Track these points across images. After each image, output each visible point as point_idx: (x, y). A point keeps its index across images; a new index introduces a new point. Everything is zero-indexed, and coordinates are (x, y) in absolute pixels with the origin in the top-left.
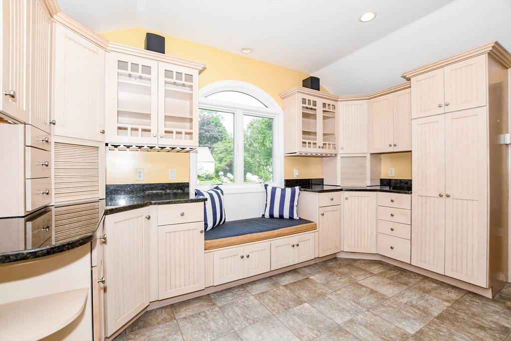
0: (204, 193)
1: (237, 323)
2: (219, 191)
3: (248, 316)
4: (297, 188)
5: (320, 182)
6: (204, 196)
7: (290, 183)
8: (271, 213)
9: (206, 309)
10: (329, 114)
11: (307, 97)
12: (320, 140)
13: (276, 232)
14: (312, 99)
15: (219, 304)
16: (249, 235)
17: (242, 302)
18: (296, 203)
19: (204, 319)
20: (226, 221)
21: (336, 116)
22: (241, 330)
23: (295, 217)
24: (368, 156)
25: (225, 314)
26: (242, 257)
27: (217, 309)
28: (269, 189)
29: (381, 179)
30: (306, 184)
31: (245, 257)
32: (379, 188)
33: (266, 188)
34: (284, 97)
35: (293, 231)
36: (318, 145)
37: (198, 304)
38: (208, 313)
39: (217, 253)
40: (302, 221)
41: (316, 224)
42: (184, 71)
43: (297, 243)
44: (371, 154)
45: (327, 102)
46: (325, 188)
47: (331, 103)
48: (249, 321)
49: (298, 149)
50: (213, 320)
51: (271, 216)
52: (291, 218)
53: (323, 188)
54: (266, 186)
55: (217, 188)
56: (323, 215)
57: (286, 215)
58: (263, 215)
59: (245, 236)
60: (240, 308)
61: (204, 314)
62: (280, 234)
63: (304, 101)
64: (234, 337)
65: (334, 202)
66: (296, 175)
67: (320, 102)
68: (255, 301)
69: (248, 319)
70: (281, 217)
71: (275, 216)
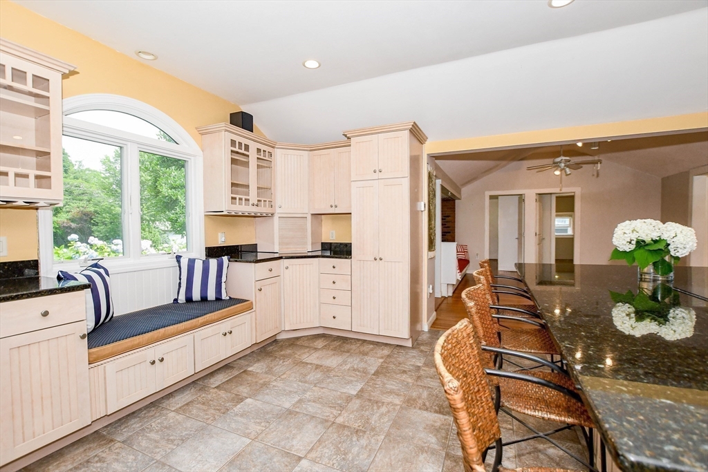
0: (75, 275)
1: (158, 450)
2: (102, 271)
3: (172, 438)
4: (225, 258)
5: (253, 249)
6: (76, 279)
7: (213, 252)
8: (188, 296)
9: (98, 452)
10: (265, 162)
11: (238, 139)
12: (253, 196)
13: (201, 320)
14: (244, 141)
15: (120, 438)
16: (162, 330)
17: (159, 423)
18: (224, 279)
19: (99, 465)
20: (114, 316)
21: (272, 166)
22: (167, 456)
23: (224, 296)
24: (309, 217)
25: (134, 447)
26: (153, 363)
27: (118, 445)
28: (184, 263)
29: (322, 243)
30: (235, 253)
31: (157, 361)
32: (319, 253)
33: (179, 262)
34: (203, 133)
35: (224, 315)
36: (251, 202)
37: (81, 450)
38: (104, 455)
39: (111, 366)
40: (233, 301)
41: (252, 303)
43: (229, 330)
44: (312, 214)
45: (263, 147)
46: (260, 256)
47: (268, 149)
48: (176, 442)
49: (225, 206)
50: (117, 460)
51: (189, 300)
52: (219, 299)
53: (257, 256)
54: (178, 258)
55: (96, 265)
56: (260, 290)
57: (211, 295)
58: (176, 300)
59: (155, 332)
60: (157, 432)
61: (96, 459)
62: (207, 322)
63: (233, 143)
64: (157, 467)
65: (274, 273)
66: (221, 240)
67: (253, 146)
68: (177, 417)
69: (172, 441)
70: (204, 299)
71: (194, 299)
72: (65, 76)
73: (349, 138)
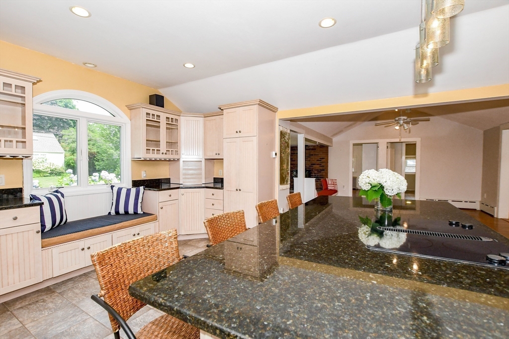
0: (40, 198)
1: (75, 298)
2: (59, 195)
3: (86, 293)
4: (142, 188)
5: (168, 181)
6: (40, 200)
7: (136, 184)
8: (117, 210)
9: (44, 297)
10: (172, 126)
11: (151, 112)
12: (163, 147)
13: (118, 225)
14: (156, 113)
15: (58, 291)
16: (90, 231)
17: (83, 285)
18: (140, 200)
19: (42, 303)
20: (68, 221)
21: (178, 128)
22: (79, 302)
23: (140, 211)
24: (203, 161)
25: (64, 296)
26: (83, 249)
27: (56, 294)
28: (115, 190)
29: (214, 178)
30: (155, 184)
31: (86, 249)
32: (212, 185)
33: (112, 189)
34: (131, 108)
35: (141, 221)
36: (161, 152)
37: (36, 295)
38: (46, 299)
39: (56, 250)
40: (145, 214)
41: (156, 216)
42: (14, 82)
43: (138, 233)
44: (205, 159)
45: (171, 116)
46: (172, 186)
47: (174, 117)
48: (87, 295)
49: (143, 155)
50: (52, 302)
51: (117, 213)
52: (136, 213)
53: (170, 186)
54: (112, 187)
55: (57, 191)
56: (162, 208)
57: (131, 210)
58: (110, 213)
59: (85, 231)
60: (80, 289)
61: (42, 301)
62: (122, 227)
63: (148, 114)
64: (71, 307)
65: (173, 197)
66: (143, 176)
67: (163, 117)
68: (95, 282)
69: (86, 294)
70: (126, 213)
71: (120, 213)
72: (34, 84)
73: (222, 110)
